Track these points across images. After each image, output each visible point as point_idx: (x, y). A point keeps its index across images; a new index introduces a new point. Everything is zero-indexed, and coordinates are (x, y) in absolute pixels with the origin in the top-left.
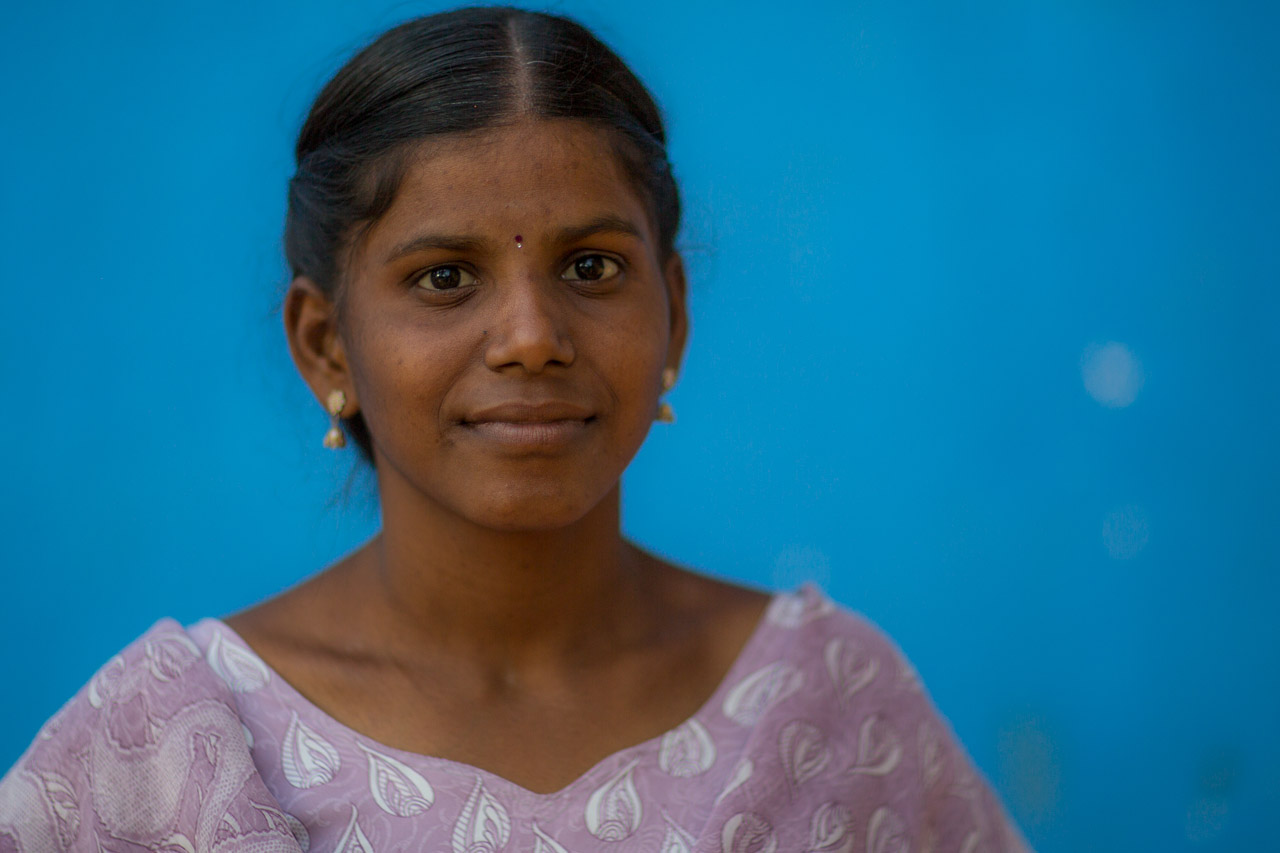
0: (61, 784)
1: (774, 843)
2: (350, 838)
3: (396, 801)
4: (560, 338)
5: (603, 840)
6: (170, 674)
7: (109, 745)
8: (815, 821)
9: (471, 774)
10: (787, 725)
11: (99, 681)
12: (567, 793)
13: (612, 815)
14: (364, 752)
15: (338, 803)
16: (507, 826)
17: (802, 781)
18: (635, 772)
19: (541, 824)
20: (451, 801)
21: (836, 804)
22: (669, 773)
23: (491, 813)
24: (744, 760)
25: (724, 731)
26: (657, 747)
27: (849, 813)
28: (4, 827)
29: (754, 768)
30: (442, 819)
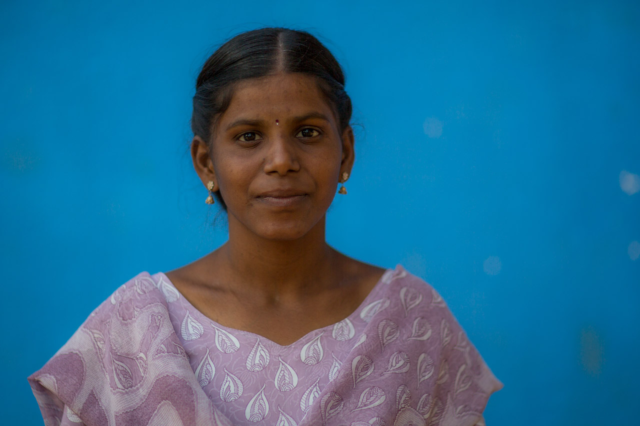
0: (99, 334)
1: (373, 368)
2: (205, 361)
3: (225, 347)
4: (293, 161)
5: (307, 364)
6: (145, 293)
7: (118, 320)
8: (391, 360)
9: (256, 337)
10: (382, 321)
11: (115, 294)
12: (293, 345)
13: (311, 355)
14: (214, 328)
15: (201, 347)
16: (269, 358)
17: (387, 343)
18: (321, 336)
19: (282, 357)
20: (247, 348)
21: (400, 352)
22: (336, 339)
23: (262, 353)
24: (363, 334)
25: (359, 324)
26: (331, 328)
27: (407, 355)
28: (74, 350)
29: (367, 338)
30: (243, 355)
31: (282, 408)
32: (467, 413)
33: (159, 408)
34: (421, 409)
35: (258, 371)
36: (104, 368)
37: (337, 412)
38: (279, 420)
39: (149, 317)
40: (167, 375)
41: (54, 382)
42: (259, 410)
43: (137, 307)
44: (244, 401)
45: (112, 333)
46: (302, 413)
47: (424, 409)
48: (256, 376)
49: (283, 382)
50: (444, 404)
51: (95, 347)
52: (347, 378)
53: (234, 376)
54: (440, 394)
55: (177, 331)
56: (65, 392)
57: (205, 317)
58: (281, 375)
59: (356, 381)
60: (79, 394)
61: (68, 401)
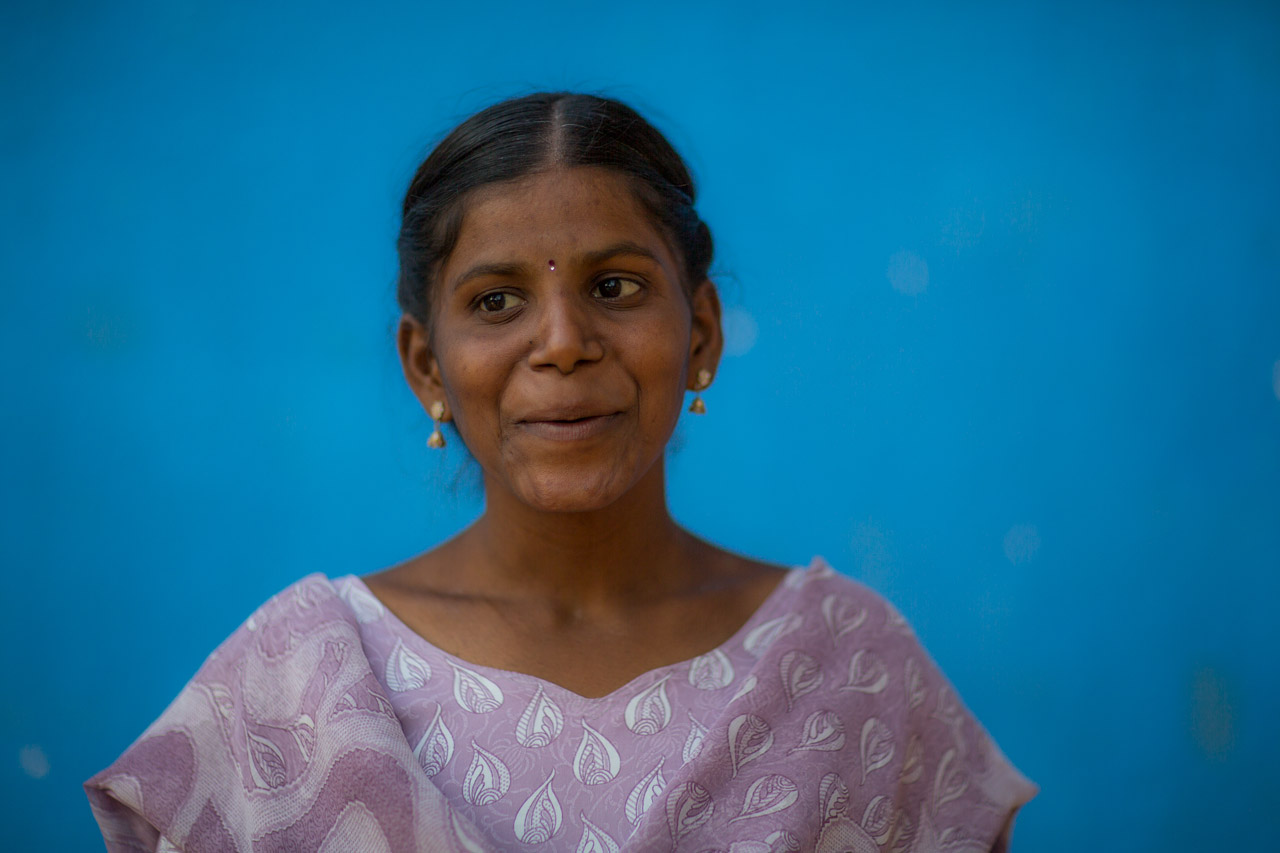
0: (225, 691)
1: (772, 740)
2: (434, 728)
3: (473, 702)
5: (638, 734)
6: (312, 604)
7: (259, 656)
8: (807, 726)
9: (535, 683)
10: (787, 653)
11: (257, 614)
12: (610, 698)
13: (646, 715)
14: (452, 667)
15: (425, 702)
16: (561, 722)
17: (798, 695)
18: (667, 681)
19: (588, 721)
20: (517, 703)
21: (825, 712)
22: (696, 686)
23: (549, 712)
24: (750, 676)
25: (743, 660)
26: (687, 667)
27: (839, 718)
28: (176, 726)
29: (758, 682)
30: (509, 715)
31: (589, 817)
32: (962, 841)
33: (341, 821)
34: (870, 824)
35: (540, 747)
36: (233, 754)
37: (702, 822)
38: (583, 841)
39: (320, 646)
40: (357, 750)
41: (136, 789)
42: (543, 822)
43: (297, 630)
44: (511, 803)
45: (248, 684)
46: (629, 826)
47: (875, 825)
48: (536, 755)
49: (591, 767)
50: (915, 822)
51: (216, 717)
52: (720, 757)
53: (490, 756)
54: (909, 803)
55: (376, 673)
56: (157, 806)
57: (434, 649)
58: (588, 753)
59: (737, 764)
60: (183, 808)
61: (162, 823)
